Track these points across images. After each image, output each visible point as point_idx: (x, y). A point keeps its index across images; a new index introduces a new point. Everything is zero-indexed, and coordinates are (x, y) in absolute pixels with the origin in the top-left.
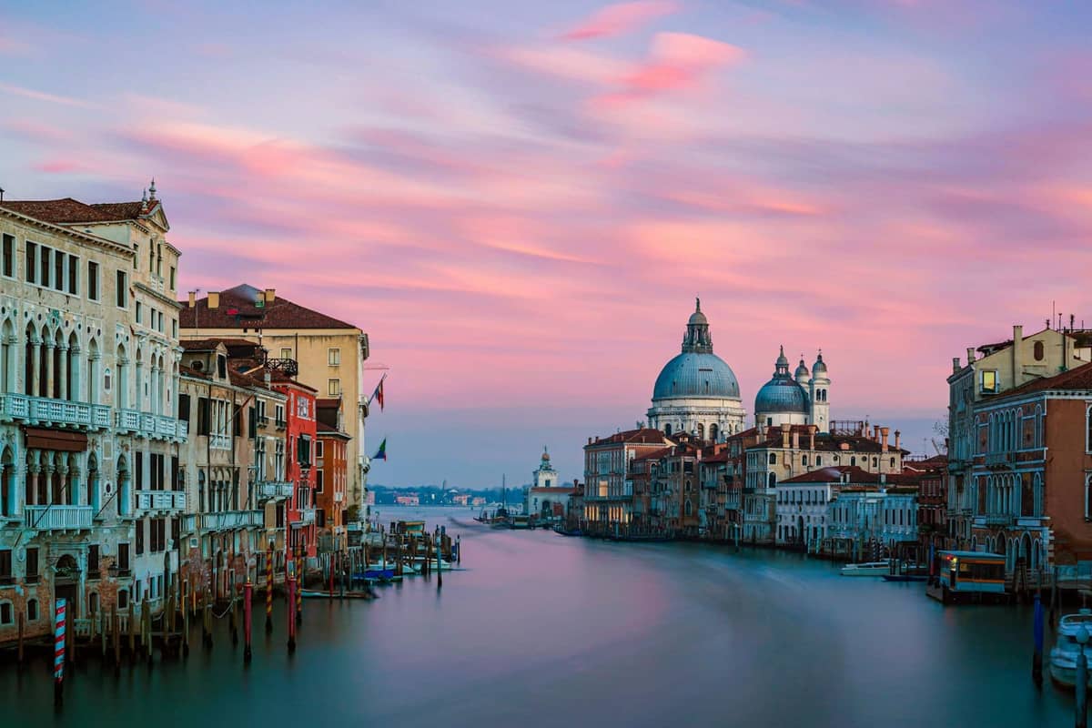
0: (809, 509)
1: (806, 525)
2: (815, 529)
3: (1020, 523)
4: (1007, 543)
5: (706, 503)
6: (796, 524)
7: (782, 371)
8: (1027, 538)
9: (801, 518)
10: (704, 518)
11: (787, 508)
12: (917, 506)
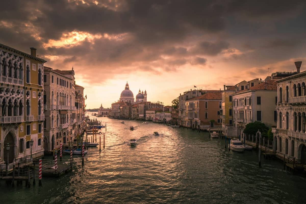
0: (152, 115)
1: (151, 117)
2: (152, 118)
3: (194, 119)
4: (192, 122)
5: (133, 113)
6: (149, 117)
7: (140, 92)
8: (196, 121)
9: (150, 116)
10: (132, 116)
11: (148, 114)
12: (171, 115)
